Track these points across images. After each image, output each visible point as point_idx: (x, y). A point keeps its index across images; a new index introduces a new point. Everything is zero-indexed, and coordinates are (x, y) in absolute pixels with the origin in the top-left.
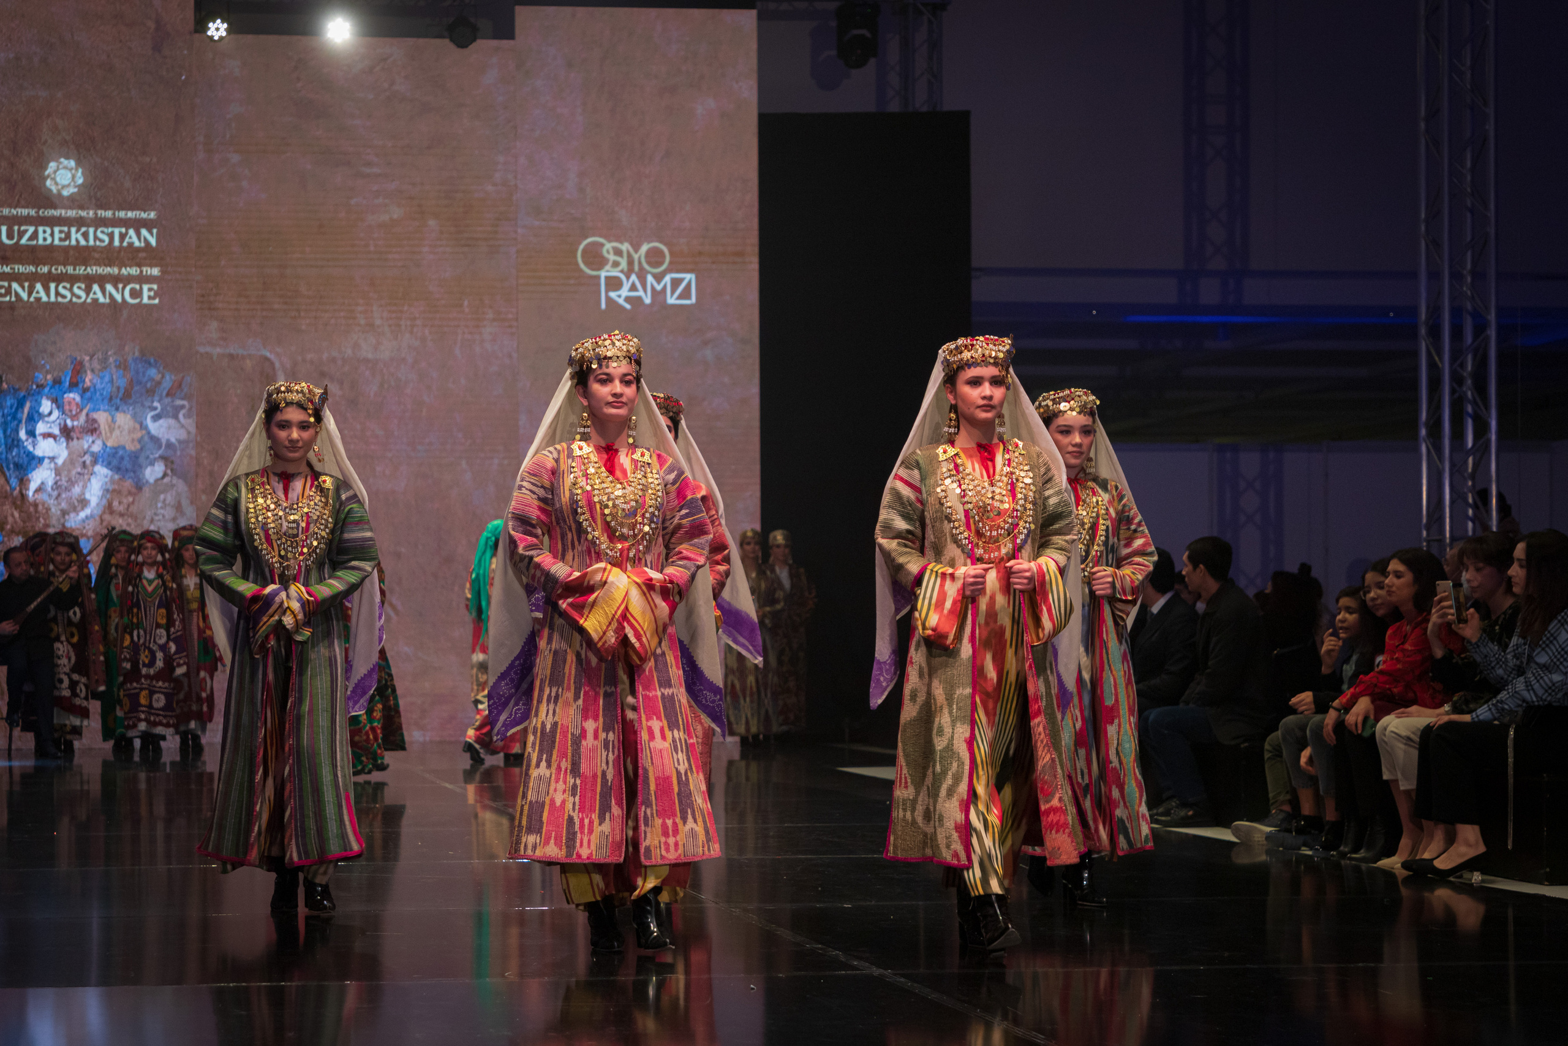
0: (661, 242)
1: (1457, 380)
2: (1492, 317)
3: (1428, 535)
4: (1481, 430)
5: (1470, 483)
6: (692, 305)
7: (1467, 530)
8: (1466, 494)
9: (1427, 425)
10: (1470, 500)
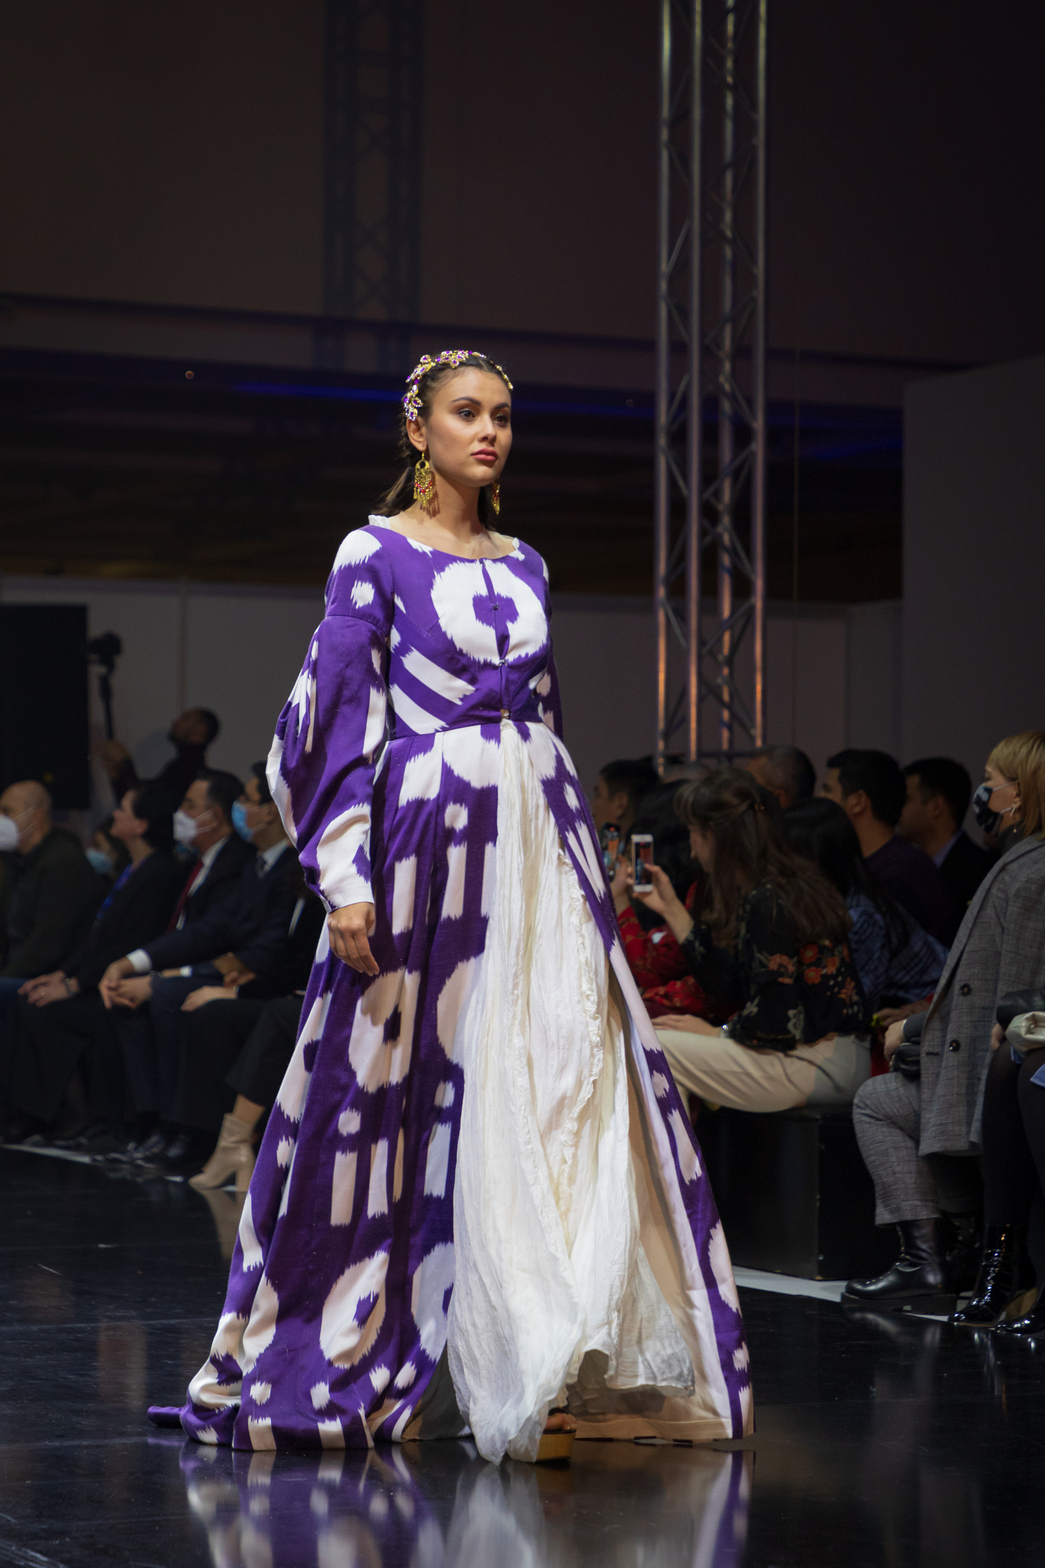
1: (710, 514)
2: (759, 424)
3: (667, 746)
4: (742, 590)
5: (726, 671)
7: (720, 743)
8: (719, 687)
9: (668, 582)
10: (726, 697)
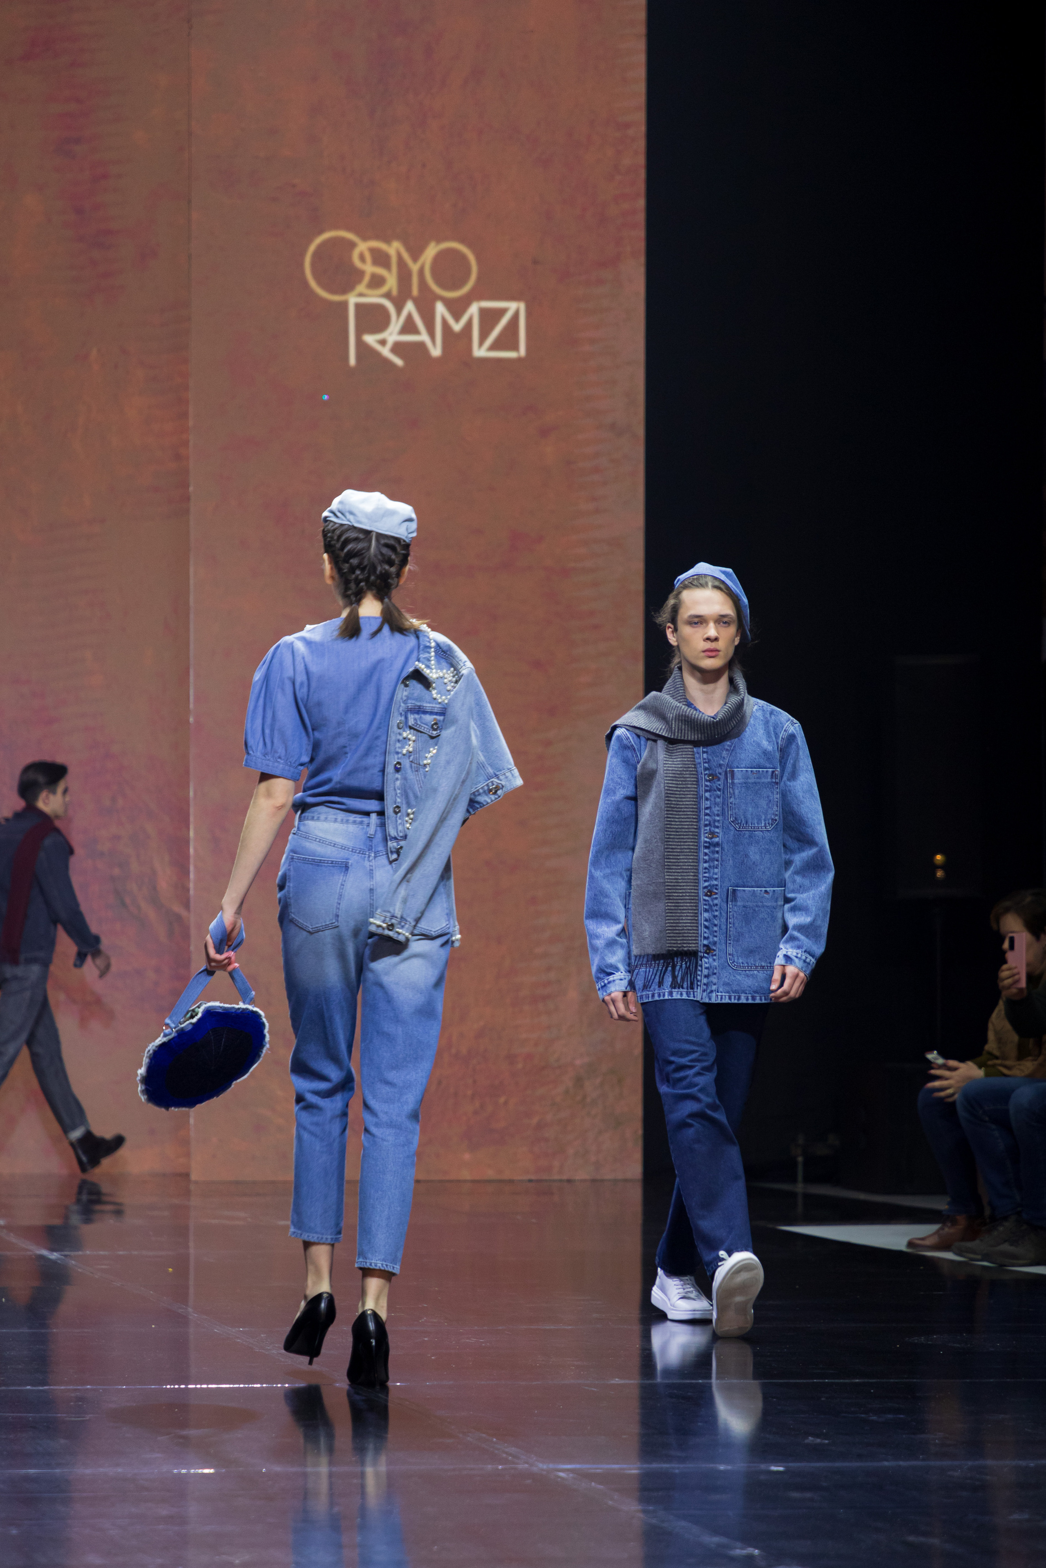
0: (462, 241)
6: (519, 360)
